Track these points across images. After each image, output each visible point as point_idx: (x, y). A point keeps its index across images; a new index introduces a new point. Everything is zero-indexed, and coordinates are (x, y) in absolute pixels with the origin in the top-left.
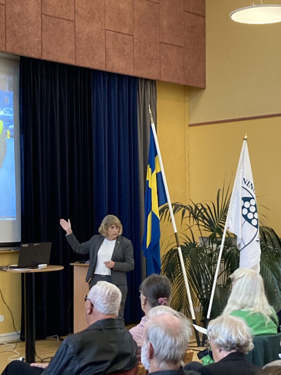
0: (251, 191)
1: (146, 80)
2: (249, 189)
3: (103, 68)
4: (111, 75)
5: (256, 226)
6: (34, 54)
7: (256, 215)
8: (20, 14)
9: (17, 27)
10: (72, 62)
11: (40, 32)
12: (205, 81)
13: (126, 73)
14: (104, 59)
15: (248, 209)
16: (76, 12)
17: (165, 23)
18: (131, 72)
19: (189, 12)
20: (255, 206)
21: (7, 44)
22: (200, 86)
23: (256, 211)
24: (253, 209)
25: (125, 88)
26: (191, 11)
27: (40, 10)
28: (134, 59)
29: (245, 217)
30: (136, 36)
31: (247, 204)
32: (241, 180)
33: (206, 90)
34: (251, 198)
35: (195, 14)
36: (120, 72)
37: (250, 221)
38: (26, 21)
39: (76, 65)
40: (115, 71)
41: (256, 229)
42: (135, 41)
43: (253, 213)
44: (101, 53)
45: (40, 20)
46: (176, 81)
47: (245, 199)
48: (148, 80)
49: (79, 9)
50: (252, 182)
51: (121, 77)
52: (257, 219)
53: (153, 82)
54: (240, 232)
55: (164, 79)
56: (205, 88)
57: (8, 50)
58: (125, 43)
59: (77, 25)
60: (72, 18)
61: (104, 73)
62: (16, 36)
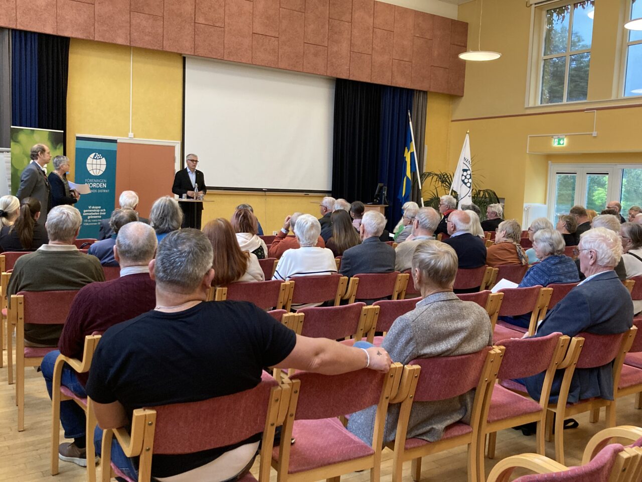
0: (469, 166)
1: (420, 91)
2: (468, 164)
3: (390, 84)
4: (395, 89)
5: (470, 187)
6: (344, 76)
7: (470, 181)
8: (337, 52)
9: (334, 60)
10: (369, 81)
11: (349, 63)
12: (463, 92)
13: (405, 87)
14: (390, 78)
15: (465, 176)
16: (373, 49)
17: (436, 53)
18: (409, 86)
19: (454, 44)
20: (470, 175)
21: (328, 71)
22: (460, 95)
23: (470, 178)
24: (468, 177)
25: (405, 97)
26: (456, 43)
27: (349, 48)
28: (411, 78)
29: (463, 181)
30: (414, 62)
31: (465, 174)
32: (463, 158)
33: (464, 98)
34: (468, 170)
35: (459, 46)
36: (401, 86)
37: (466, 184)
38: (340, 56)
39: (371, 82)
40: (398, 86)
41: (469, 189)
42: (413, 65)
43: (468, 179)
44: (389, 74)
45: (349, 55)
46: (441, 91)
47: (464, 170)
48: (421, 91)
49: (376, 47)
50: (470, 160)
51: (402, 89)
52: (471, 183)
53: (425, 93)
54: (459, 190)
55: (432, 90)
56: (462, 96)
57: (328, 74)
58: (406, 67)
59: (373, 57)
60: (370, 53)
61: (391, 87)
62: (333, 66)
